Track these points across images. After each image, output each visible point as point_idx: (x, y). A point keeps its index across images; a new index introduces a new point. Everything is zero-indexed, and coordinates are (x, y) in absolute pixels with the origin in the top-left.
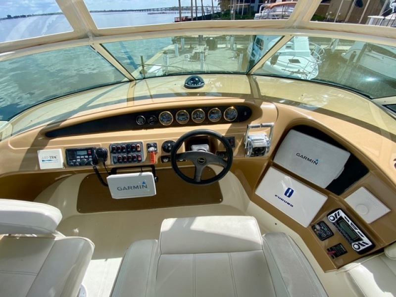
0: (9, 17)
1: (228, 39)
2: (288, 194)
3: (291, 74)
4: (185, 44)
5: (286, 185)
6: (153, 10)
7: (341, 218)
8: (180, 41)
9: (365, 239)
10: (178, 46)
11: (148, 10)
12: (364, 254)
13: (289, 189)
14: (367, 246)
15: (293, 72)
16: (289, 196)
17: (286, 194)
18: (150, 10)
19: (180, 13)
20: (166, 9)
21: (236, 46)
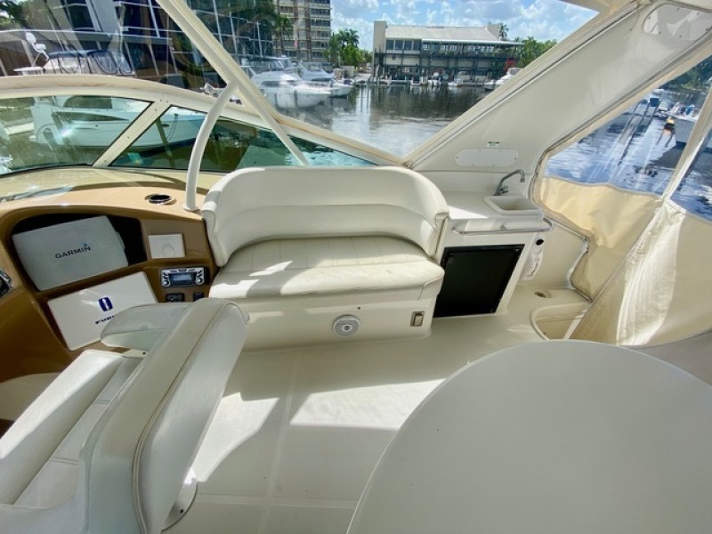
2: (107, 307)
5: (92, 300)
7: (170, 275)
9: (197, 270)
12: (209, 281)
13: (101, 301)
14: (203, 273)
16: (111, 307)
17: (105, 309)
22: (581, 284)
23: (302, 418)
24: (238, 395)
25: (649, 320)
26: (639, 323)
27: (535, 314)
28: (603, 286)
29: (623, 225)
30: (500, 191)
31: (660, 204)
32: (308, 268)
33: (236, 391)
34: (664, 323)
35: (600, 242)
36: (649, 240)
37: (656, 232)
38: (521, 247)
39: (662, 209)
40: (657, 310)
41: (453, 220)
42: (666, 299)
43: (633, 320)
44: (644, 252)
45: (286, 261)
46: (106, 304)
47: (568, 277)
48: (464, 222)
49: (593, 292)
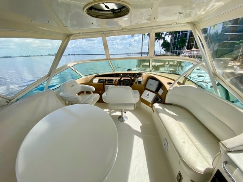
0: (69, 55)
1: (166, 66)
3: (197, 82)
4: (142, 68)
6: (130, 54)
8: (140, 66)
10: (138, 68)
11: (127, 54)
15: (199, 81)
18: (129, 54)
19: (142, 55)
20: (136, 53)
21: (169, 69)
23: (136, 137)
24: (141, 125)
32: (176, 120)
33: (142, 124)
45: (177, 114)
46: (148, 95)
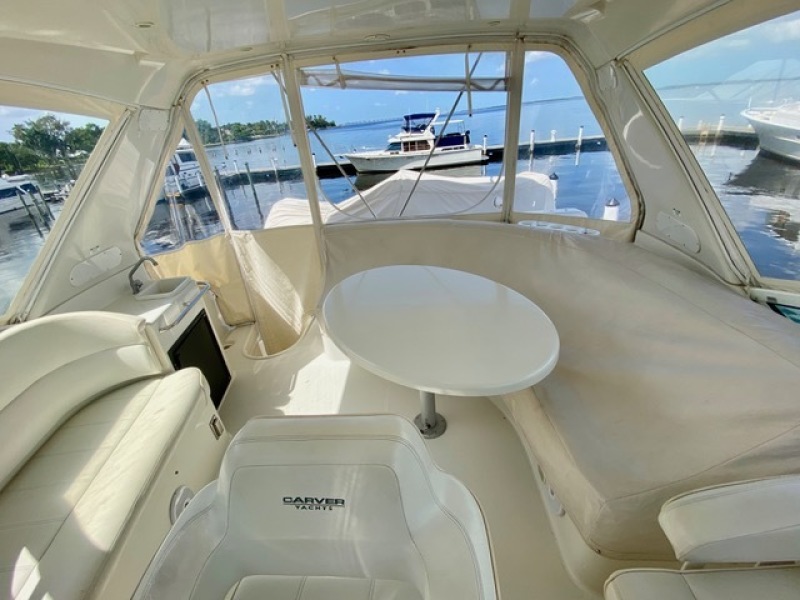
22: (236, 319)
25: (292, 299)
26: (290, 306)
27: (246, 352)
28: (251, 307)
29: (221, 262)
30: (136, 287)
31: (230, 237)
34: (299, 294)
35: (218, 284)
36: (246, 260)
37: (245, 254)
38: (203, 312)
39: (233, 238)
40: (290, 291)
41: (154, 323)
42: (286, 282)
43: (286, 307)
44: (250, 269)
47: (224, 324)
48: (161, 318)
49: (249, 315)
